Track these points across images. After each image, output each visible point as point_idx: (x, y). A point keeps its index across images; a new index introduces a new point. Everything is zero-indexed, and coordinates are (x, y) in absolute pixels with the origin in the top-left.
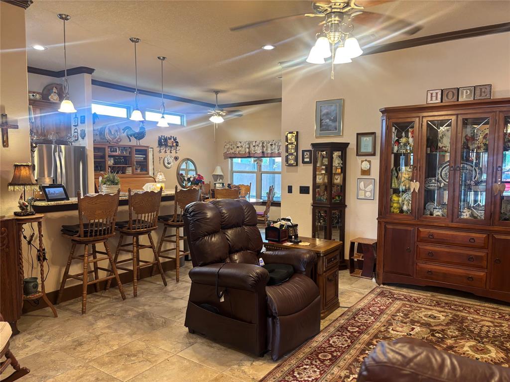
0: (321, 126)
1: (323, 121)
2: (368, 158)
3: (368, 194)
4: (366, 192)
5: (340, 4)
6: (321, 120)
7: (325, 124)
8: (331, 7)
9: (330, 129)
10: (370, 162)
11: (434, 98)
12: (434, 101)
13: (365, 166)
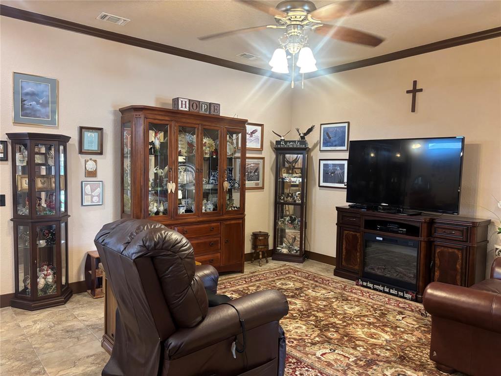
0: (23, 108)
1: (25, 102)
2: (94, 157)
3: (95, 199)
4: (92, 197)
5: (300, 17)
6: (23, 101)
7: (31, 107)
8: (290, 19)
9: (38, 115)
10: (95, 161)
11: (184, 106)
12: (184, 109)
13: (91, 166)
